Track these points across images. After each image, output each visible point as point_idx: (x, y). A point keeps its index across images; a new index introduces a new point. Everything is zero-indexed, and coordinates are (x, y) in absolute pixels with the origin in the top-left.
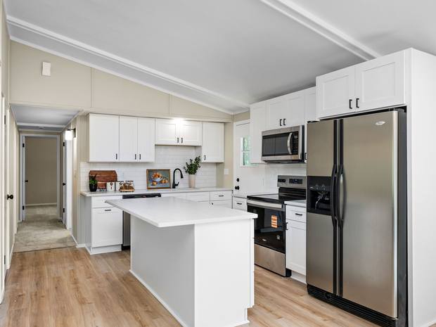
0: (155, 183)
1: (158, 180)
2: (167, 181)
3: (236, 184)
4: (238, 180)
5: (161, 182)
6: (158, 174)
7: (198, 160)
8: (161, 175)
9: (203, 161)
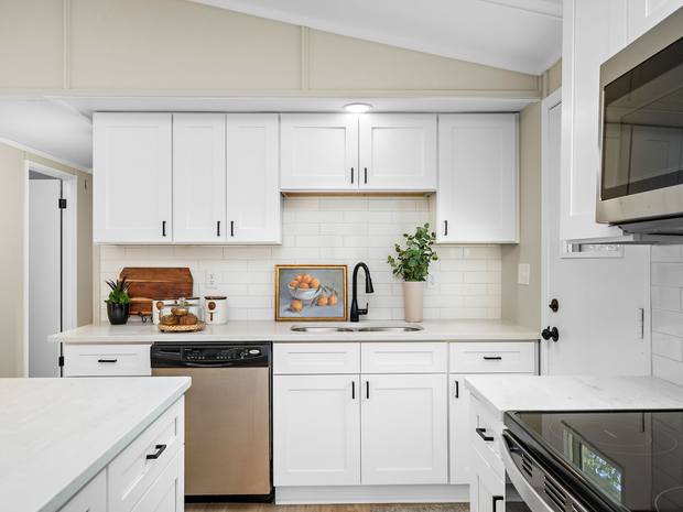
0: (299, 305)
1: (309, 294)
2: (334, 299)
3: (548, 320)
4: (555, 306)
5: (316, 302)
6: (308, 277)
7: (423, 237)
8: (317, 282)
9: (440, 238)
